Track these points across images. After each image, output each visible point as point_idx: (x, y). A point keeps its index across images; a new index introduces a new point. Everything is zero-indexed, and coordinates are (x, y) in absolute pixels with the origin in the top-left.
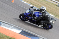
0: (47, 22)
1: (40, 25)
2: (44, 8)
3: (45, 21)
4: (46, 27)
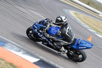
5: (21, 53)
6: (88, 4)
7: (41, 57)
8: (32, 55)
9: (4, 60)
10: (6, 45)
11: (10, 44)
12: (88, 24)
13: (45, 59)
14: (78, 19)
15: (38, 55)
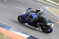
0: (43, 24)
1: (38, 28)
2: (40, 9)
3: (41, 23)
4: (45, 30)
5: (19, 33)
6: (56, 2)
7: (31, 35)
8: (26, 34)
9: (9, 37)
10: (10, 29)
11: (12, 28)
12: (57, 14)
13: (33, 35)
14: (51, 11)
15: (29, 33)
